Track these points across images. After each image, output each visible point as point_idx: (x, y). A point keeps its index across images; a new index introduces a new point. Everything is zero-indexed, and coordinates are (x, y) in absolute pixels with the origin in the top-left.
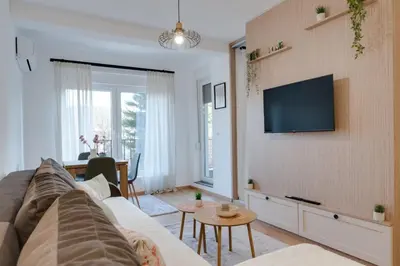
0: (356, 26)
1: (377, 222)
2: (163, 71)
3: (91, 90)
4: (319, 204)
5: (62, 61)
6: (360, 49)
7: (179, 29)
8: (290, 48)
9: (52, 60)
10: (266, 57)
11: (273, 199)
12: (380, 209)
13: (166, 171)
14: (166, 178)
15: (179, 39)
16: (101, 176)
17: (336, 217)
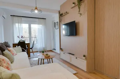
0: (79, 8)
1: (83, 59)
2: (43, 18)
3: (22, 23)
4: (74, 55)
5: (14, 16)
6: (81, 14)
7: (36, 8)
8: (68, 13)
9: (11, 16)
10: (64, 15)
11: (65, 53)
12: (84, 56)
13: (44, 46)
14: (44, 48)
15: (36, 11)
16: (20, 46)
17: (76, 58)
